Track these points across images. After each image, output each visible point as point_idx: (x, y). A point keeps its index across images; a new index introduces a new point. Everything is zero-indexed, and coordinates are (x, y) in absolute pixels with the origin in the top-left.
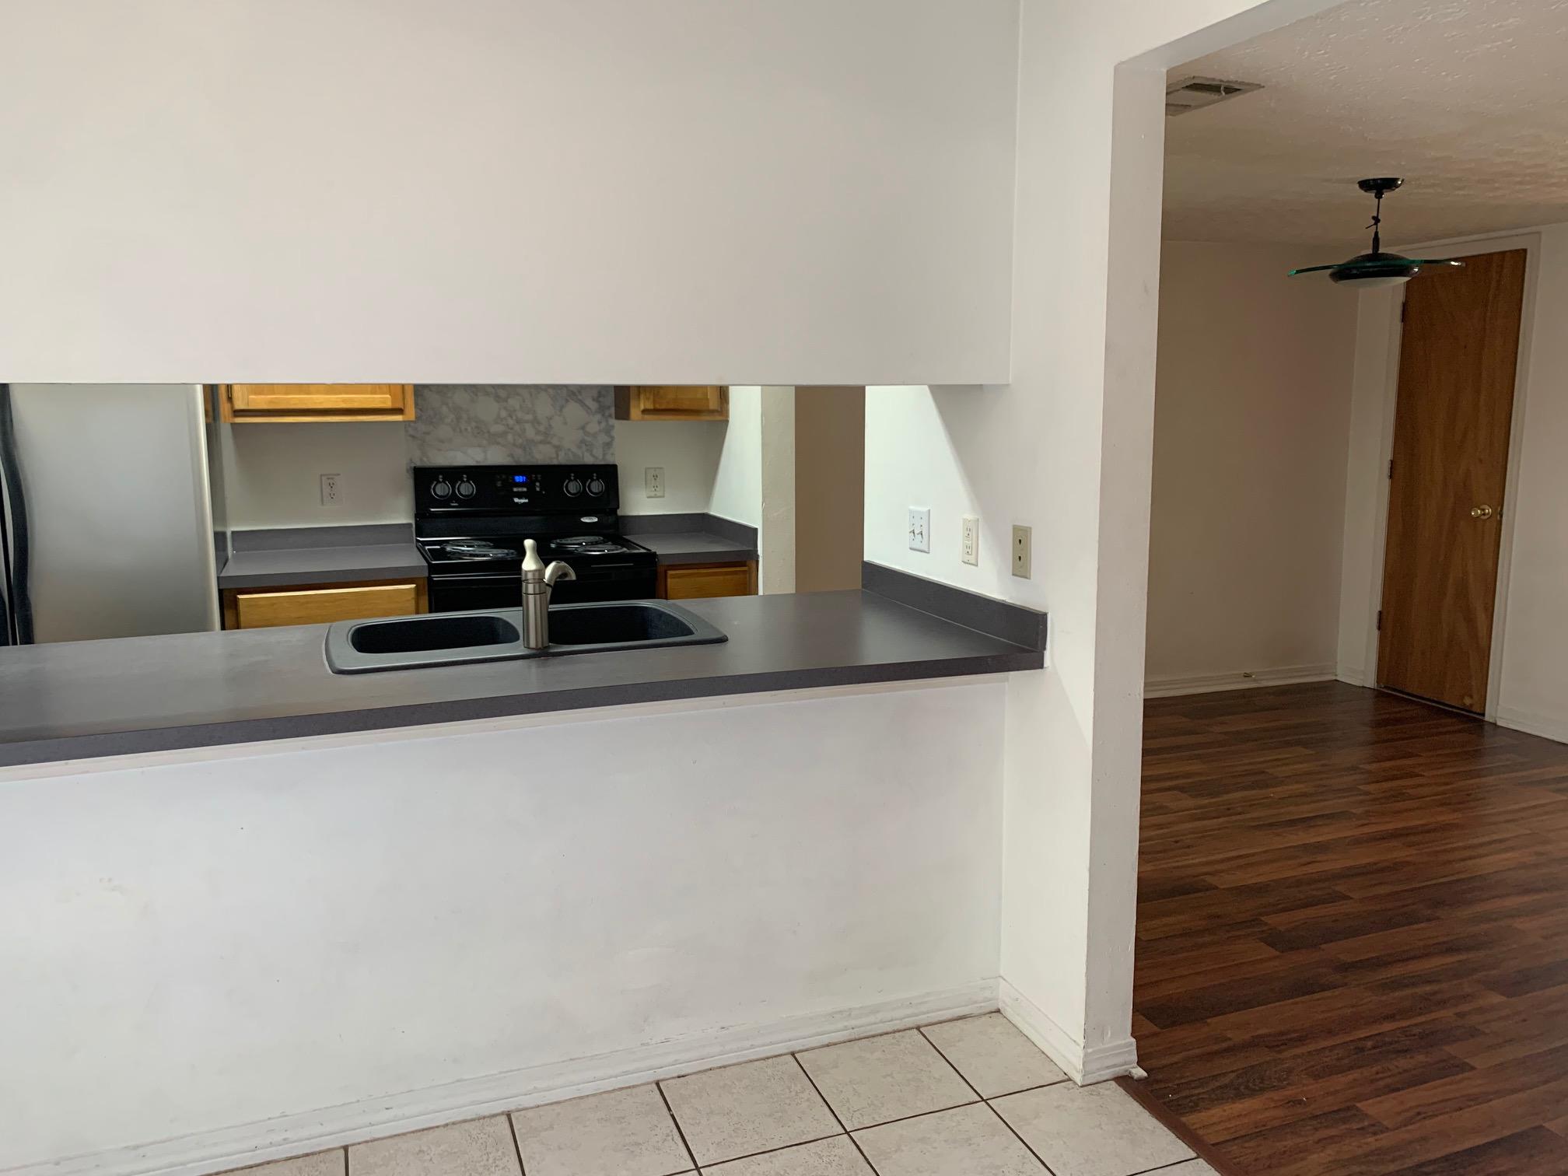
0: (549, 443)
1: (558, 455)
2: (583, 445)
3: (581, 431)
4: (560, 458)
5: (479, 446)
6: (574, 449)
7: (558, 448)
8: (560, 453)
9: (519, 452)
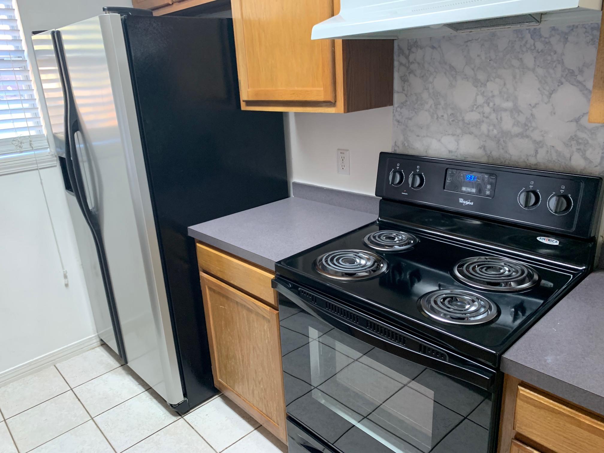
0: (527, 137)
1: (536, 152)
2: (574, 143)
3: (574, 124)
4: (539, 156)
5: (453, 135)
6: (560, 147)
7: (539, 144)
8: (540, 150)
9: (491, 145)
